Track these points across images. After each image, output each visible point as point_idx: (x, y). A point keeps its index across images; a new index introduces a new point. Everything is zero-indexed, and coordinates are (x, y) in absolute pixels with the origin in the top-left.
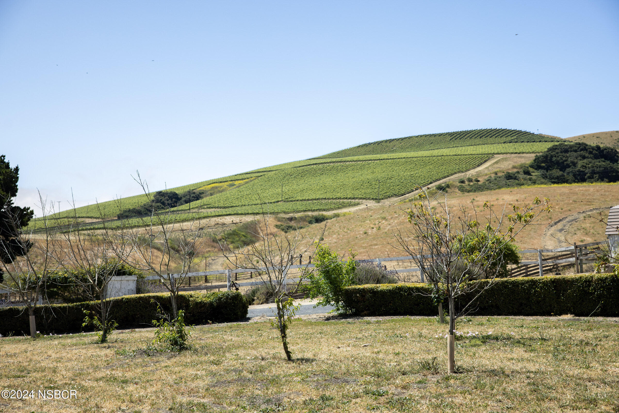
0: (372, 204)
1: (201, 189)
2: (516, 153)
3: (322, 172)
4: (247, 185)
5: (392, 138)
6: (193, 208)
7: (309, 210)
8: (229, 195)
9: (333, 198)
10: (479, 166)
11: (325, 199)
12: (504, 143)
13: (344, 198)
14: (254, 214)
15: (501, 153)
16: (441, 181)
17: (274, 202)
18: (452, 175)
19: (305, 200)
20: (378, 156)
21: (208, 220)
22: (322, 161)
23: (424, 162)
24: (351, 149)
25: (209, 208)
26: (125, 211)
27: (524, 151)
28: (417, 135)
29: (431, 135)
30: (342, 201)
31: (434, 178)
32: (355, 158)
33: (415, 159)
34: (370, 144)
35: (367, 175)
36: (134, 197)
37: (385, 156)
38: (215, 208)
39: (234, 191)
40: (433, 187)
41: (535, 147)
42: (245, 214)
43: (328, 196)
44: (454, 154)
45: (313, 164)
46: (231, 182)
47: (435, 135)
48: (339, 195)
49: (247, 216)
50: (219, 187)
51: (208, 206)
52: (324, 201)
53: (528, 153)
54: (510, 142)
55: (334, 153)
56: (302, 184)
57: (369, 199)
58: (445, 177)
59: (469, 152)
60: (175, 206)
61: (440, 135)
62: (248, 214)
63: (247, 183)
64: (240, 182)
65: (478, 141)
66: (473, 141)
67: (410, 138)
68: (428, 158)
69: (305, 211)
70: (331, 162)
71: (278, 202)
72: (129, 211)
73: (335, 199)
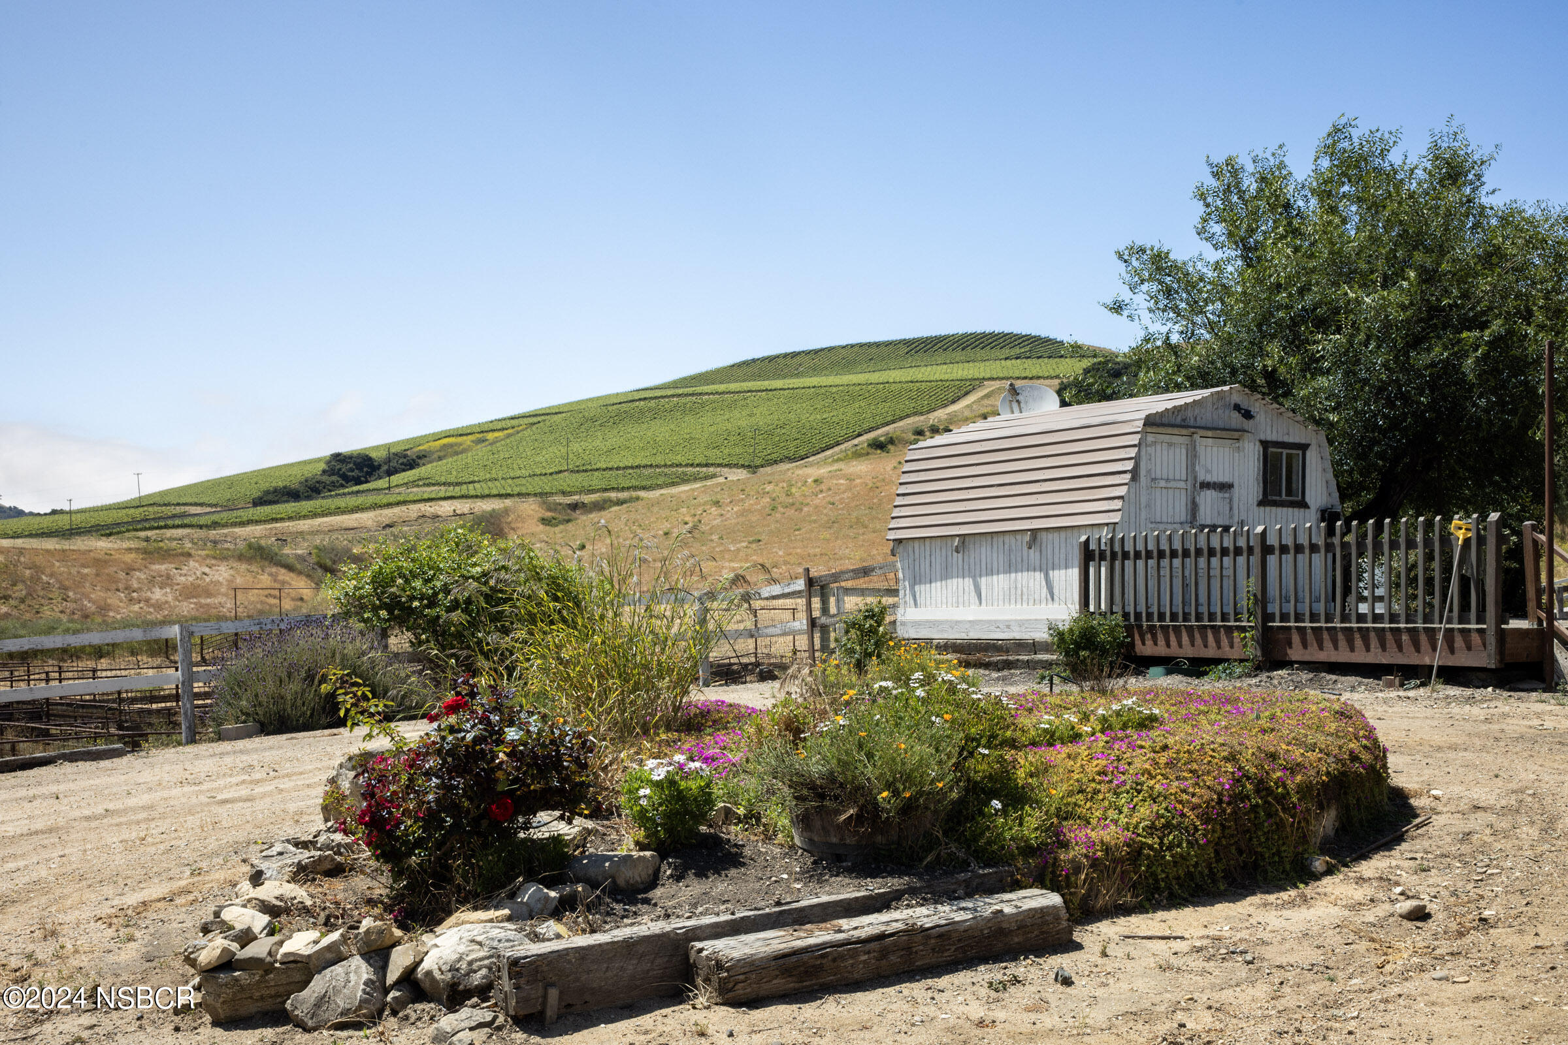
0: (740, 475)
1: (421, 448)
2: (1025, 378)
3: (655, 415)
4: (508, 441)
5: (797, 349)
6: (397, 486)
7: (613, 488)
8: (470, 460)
9: (665, 466)
10: (953, 402)
11: (651, 466)
12: (1006, 359)
13: (687, 465)
14: (500, 496)
15: (998, 379)
16: (880, 432)
17: (551, 474)
18: (901, 419)
19: (611, 469)
20: (766, 384)
21: (404, 508)
22: (658, 393)
23: (851, 395)
24: (718, 371)
25: (428, 485)
26: (267, 492)
27: (1040, 374)
28: (844, 343)
29: (869, 345)
30: (680, 470)
31: (865, 426)
32: (722, 387)
33: (834, 390)
34: (754, 361)
35: (740, 419)
36: (292, 465)
37: (779, 384)
38: (439, 484)
39: (482, 451)
40: (863, 443)
41: (1061, 367)
42: (483, 497)
43: (659, 460)
44: (909, 379)
45: (640, 400)
46: (480, 436)
47: (878, 345)
48: (679, 459)
49: (485, 501)
50: (456, 444)
51: (427, 482)
52: (647, 472)
53: (1047, 378)
54: (1017, 358)
55: (685, 379)
56: (613, 438)
57: (736, 466)
58: (887, 424)
59: (937, 377)
60: (367, 482)
61: (888, 344)
62: (488, 496)
63: (509, 436)
64: (496, 434)
65: (958, 355)
66: (950, 355)
67: (830, 349)
68: (858, 388)
69: (606, 490)
70: (673, 396)
71: (560, 472)
72: (276, 491)
73: (671, 466)
